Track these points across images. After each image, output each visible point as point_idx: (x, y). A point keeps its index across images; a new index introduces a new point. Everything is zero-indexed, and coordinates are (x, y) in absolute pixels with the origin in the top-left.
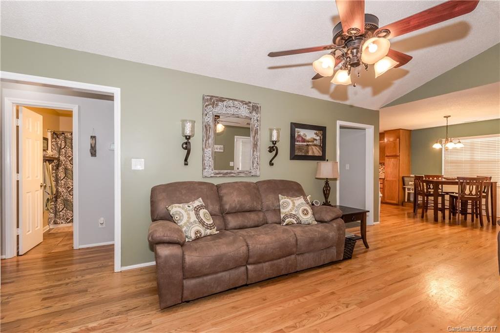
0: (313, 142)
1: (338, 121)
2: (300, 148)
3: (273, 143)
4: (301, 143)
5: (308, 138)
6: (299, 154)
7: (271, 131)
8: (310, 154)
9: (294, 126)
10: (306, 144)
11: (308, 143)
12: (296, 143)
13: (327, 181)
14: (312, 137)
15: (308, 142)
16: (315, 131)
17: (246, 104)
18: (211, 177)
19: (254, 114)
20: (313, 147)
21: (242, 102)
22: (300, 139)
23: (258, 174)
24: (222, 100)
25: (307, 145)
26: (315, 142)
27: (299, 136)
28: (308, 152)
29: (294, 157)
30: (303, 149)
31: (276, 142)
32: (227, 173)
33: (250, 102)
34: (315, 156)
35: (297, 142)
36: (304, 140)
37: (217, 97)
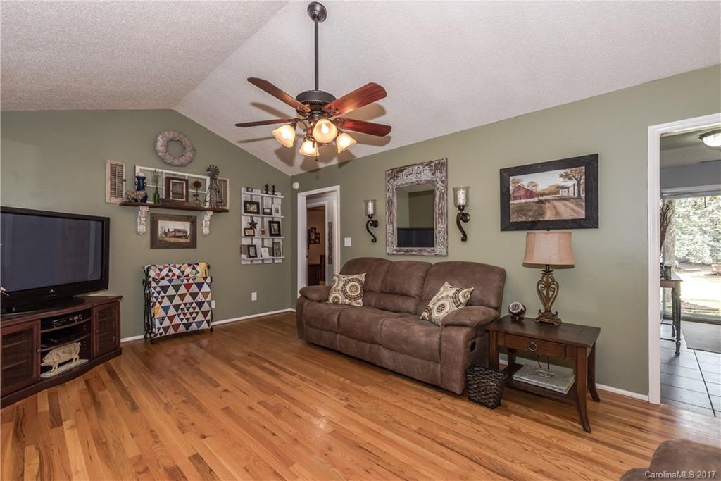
0: (558, 193)
2: (522, 210)
3: (460, 209)
4: (523, 201)
5: (541, 187)
6: (520, 220)
7: (455, 190)
8: (549, 216)
9: (506, 174)
10: (536, 199)
11: (541, 198)
12: (511, 202)
13: (548, 269)
14: (554, 184)
15: (543, 194)
16: (562, 171)
17: (427, 165)
18: (393, 254)
19: (438, 174)
20: (556, 203)
21: (422, 164)
22: (522, 193)
24: (401, 170)
25: (540, 202)
26: (563, 193)
27: (519, 188)
28: (542, 214)
29: (507, 225)
30: (530, 210)
31: (463, 206)
32: (407, 251)
33: (431, 162)
34: (565, 220)
35: (515, 198)
36: (531, 194)
37: (396, 168)
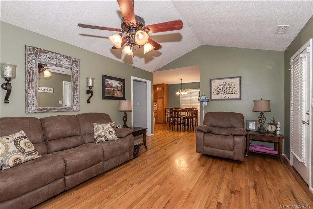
0: (117, 88)
1: (132, 77)
2: (109, 92)
3: (89, 88)
4: (109, 89)
5: (114, 85)
6: (108, 96)
7: (88, 79)
8: (115, 95)
9: (105, 77)
10: (112, 89)
11: (114, 89)
12: (106, 88)
13: (125, 112)
14: (116, 85)
15: (114, 88)
16: (118, 82)
17: (67, 58)
18: (35, 112)
19: (74, 66)
20: (117, 92)
21: (64, 56)
22: (109, 86)
23: (78, 109)
24: (45, 52)
25: (114, 90)
26: (119, 89)
27: (108, 84)
28: (114, 94)
29: (105, 97)
30: (111, 93)
31: (91, 87)
32: (50, 109)
33: (71, 57)
34: (119, 97)
35: (107, 87)
36: (111, 87)
37: (40, 49)
